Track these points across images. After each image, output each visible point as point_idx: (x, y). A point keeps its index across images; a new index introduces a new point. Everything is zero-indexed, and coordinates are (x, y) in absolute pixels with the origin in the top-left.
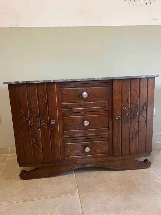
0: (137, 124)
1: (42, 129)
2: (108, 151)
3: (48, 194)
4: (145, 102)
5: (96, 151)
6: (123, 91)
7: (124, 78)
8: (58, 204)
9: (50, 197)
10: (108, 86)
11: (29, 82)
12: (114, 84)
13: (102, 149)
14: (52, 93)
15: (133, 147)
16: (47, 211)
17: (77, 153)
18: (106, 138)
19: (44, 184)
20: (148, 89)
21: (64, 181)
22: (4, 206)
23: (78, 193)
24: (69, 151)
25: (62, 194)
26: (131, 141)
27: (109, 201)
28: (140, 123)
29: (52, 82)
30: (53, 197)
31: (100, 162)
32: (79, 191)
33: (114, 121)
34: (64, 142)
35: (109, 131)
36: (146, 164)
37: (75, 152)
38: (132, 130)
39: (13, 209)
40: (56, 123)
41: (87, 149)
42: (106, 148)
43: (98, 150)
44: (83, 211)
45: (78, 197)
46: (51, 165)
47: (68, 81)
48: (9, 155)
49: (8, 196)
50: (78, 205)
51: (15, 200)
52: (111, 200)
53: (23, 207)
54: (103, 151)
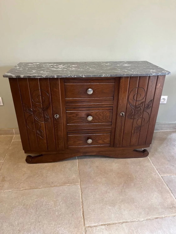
0: (140, 120)
1: (46, 122)
2: (109, 143)
3: (52, 183)
4: (151, 100)
5: (98, 142)
6: (130, 89)
7: (132, 76)
8: (61, 193)
9: (54, 186)
10: (115, 82)
11: (31, 77)
12: (121, 81)
13: (104, 141)
14: (56, 88)
15: (134, 140)
16: (51, 200)
17: (79, 144)
18: (109, 132)
19: (49, 172)
20: (157, 87)
21: (68, 170)
22: (13, 193)
23: (79, 183)
24: (72, 141)
25: (65, 183)
26: (132, 135)
27: (107, 193)
28: (143, 119)
29: (56, 77)
30: (56, 186)
31: (101, 151)
32: (81, 181)
33: (118, 117)
34: (67, 133)
35: (111, 125)
36: (144, 154)
37: (78, 142)
38: (135, 125)
39: (21, 196)
40: (60, 117)
41: (90, 141)
42: (107, 140)
43: (100, 142)
44: (83, 201)
45: (80, 187)
46: (55, 153)
47: (73, 77)
48: (14, 136)
49: (16, 183)
50: (79, 195)
51: (22, 187)
52: (108, 193)
53: (30, 194)
54: (105, 142)
